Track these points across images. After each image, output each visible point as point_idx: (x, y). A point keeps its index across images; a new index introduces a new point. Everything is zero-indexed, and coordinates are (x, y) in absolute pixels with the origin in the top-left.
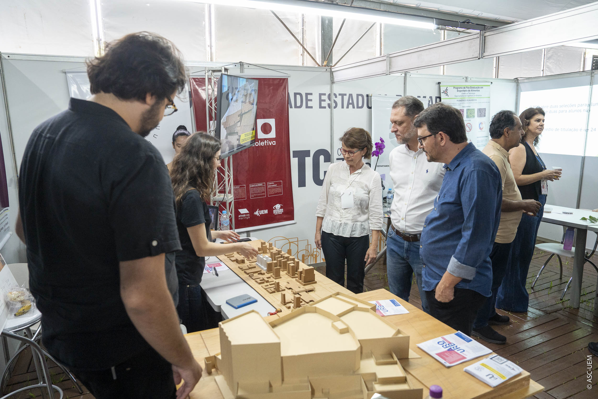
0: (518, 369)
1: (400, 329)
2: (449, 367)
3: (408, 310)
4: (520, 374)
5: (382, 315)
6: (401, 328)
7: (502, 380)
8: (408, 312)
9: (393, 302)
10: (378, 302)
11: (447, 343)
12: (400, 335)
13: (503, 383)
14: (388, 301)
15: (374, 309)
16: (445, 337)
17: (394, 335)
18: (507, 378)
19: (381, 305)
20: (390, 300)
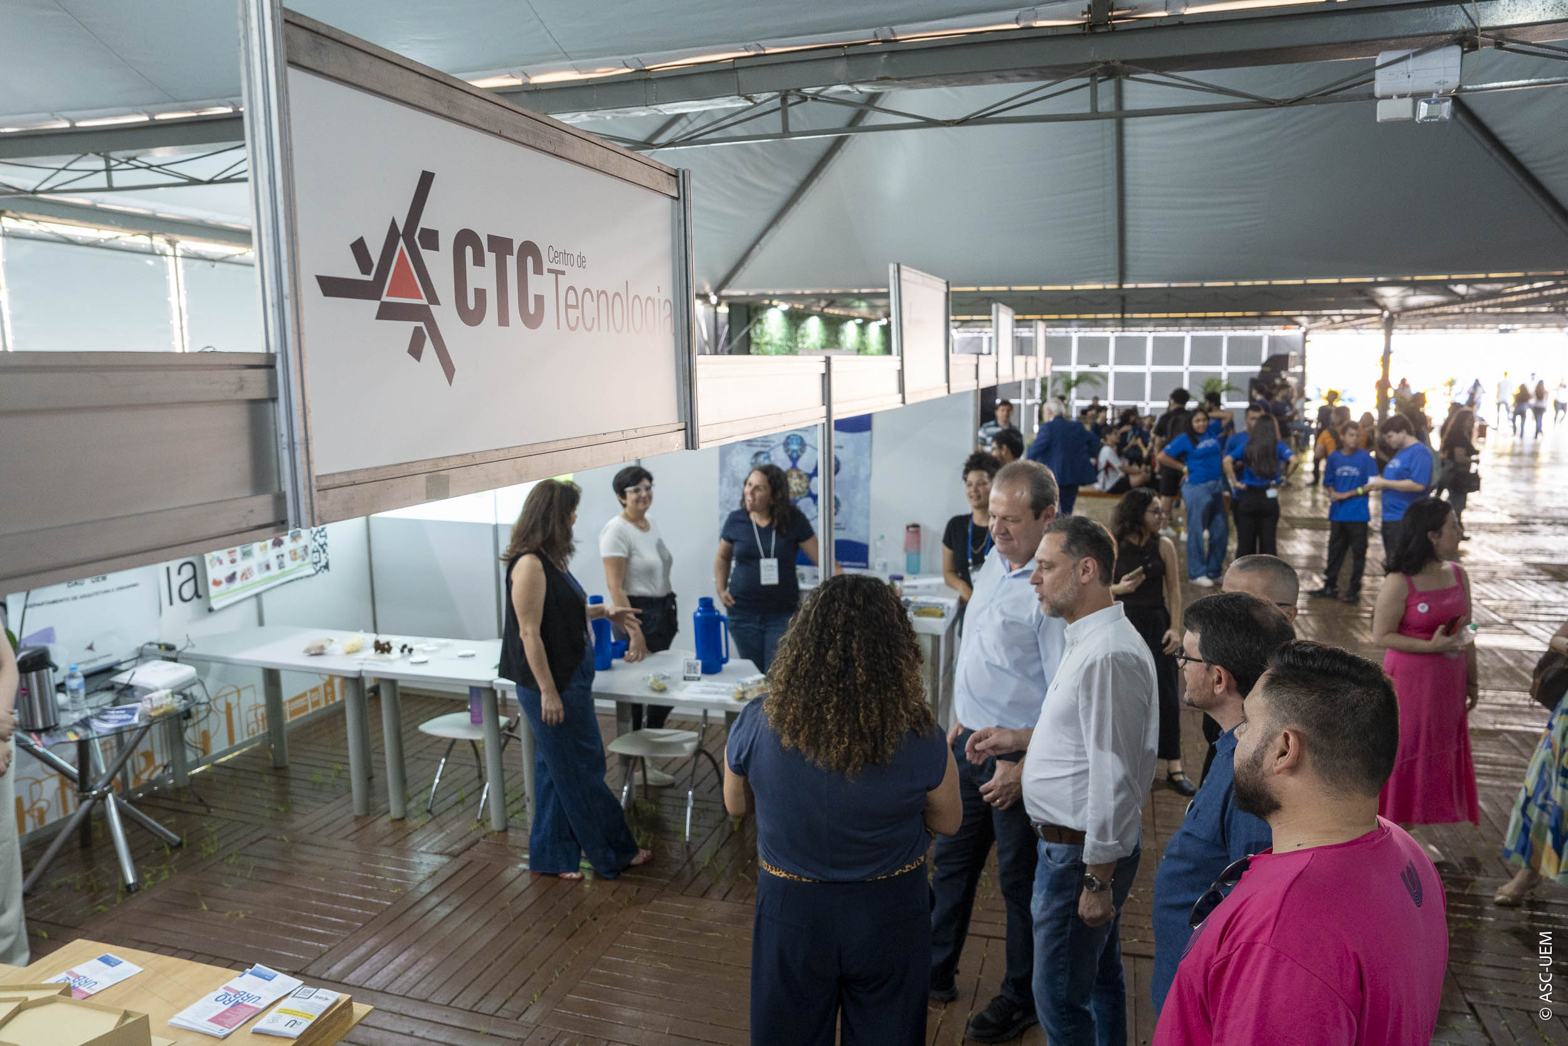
0: (333, 996)
1: (128, 1009)
2: (226, 1037)
3: (140, 966)
4: (337, 1002)
5: (84, 995)
6: (128, 1007)
7: (310, 1022)
8: (139, 969)
9: (106, 960)
10: (71, 973)
11: (232, 994)
12: (131, 1020)
13: (311, 1025)
14: (95, 963)
15: (67, 991)
16: (230, 984)
17: (118, 1024)
18: (316, 1017)
19: (78, 977)
20: (100, 959)
